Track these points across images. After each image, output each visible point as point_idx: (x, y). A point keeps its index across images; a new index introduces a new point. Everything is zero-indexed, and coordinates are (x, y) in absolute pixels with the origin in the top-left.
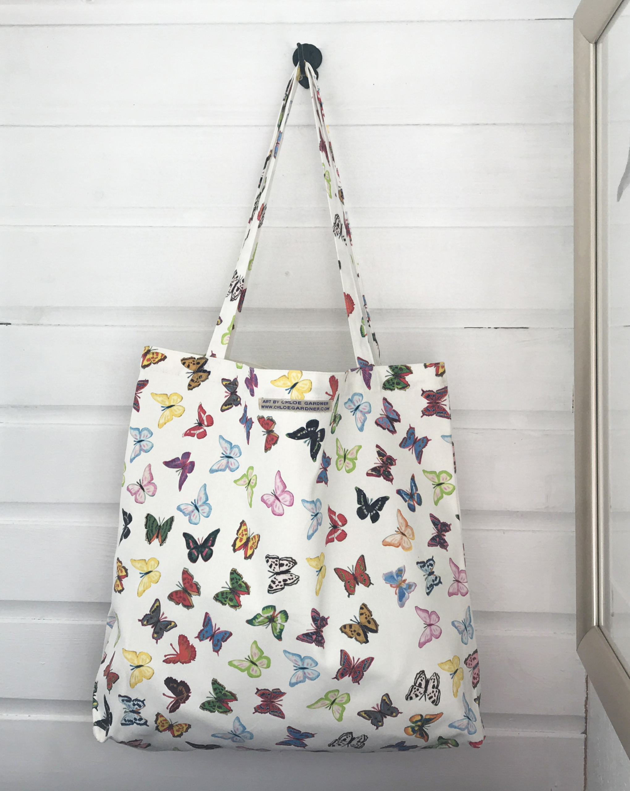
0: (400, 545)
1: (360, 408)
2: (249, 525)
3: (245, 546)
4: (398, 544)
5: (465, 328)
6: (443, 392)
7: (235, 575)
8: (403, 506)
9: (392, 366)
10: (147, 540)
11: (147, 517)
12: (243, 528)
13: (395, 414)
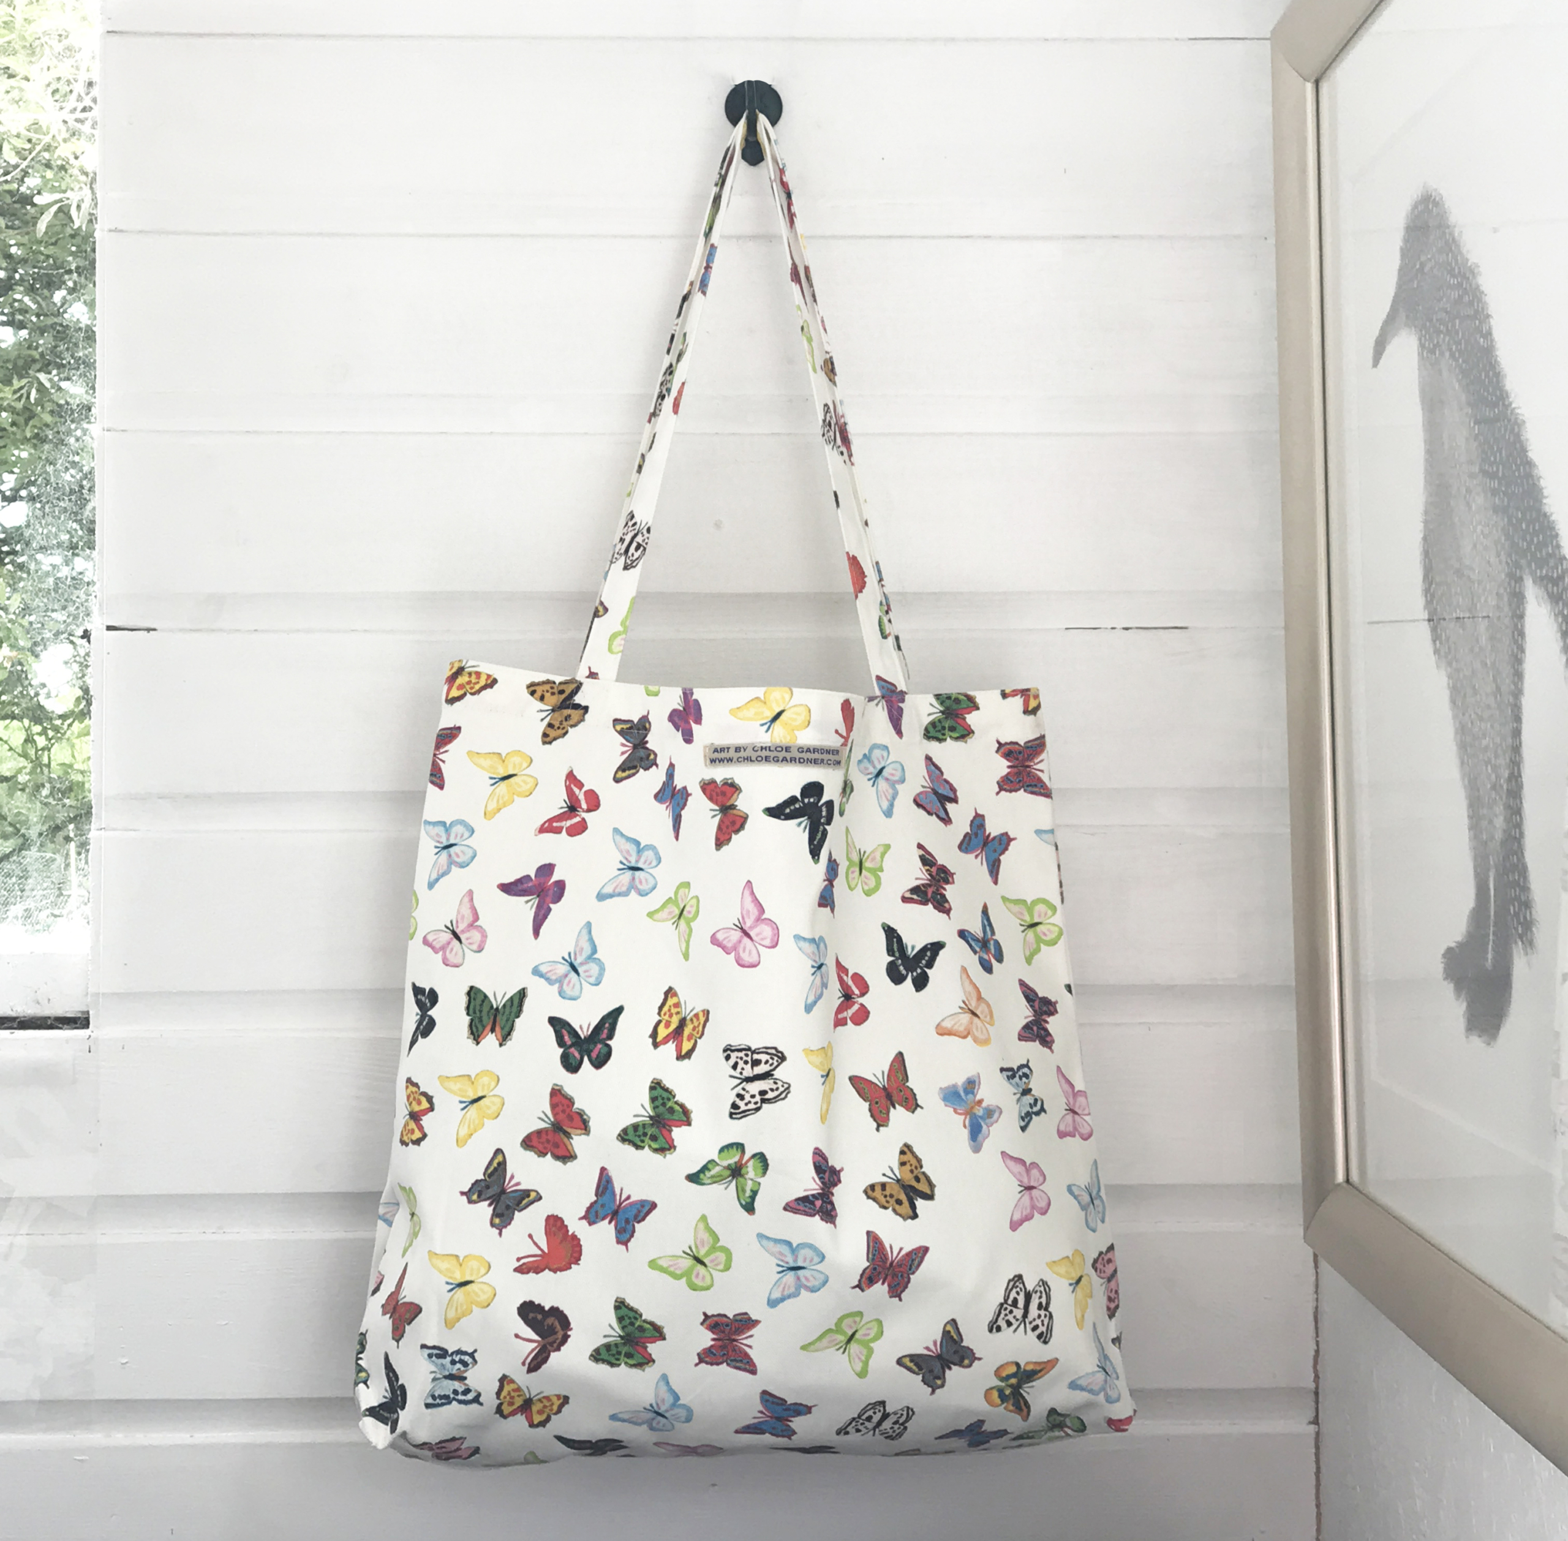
0: (969, 1033)
1: (885, 773)
2: (683, 995)
3: (678, 1034)
4: (965, 1033)
5: (1067, 629)
6: (1037, 746)
7: (659, 1092)
8: (972, 961)
9: (940, 695)
10: (472, 1037)
11: (469, 993)
12: (671, 1001)
13: (947, 786)
